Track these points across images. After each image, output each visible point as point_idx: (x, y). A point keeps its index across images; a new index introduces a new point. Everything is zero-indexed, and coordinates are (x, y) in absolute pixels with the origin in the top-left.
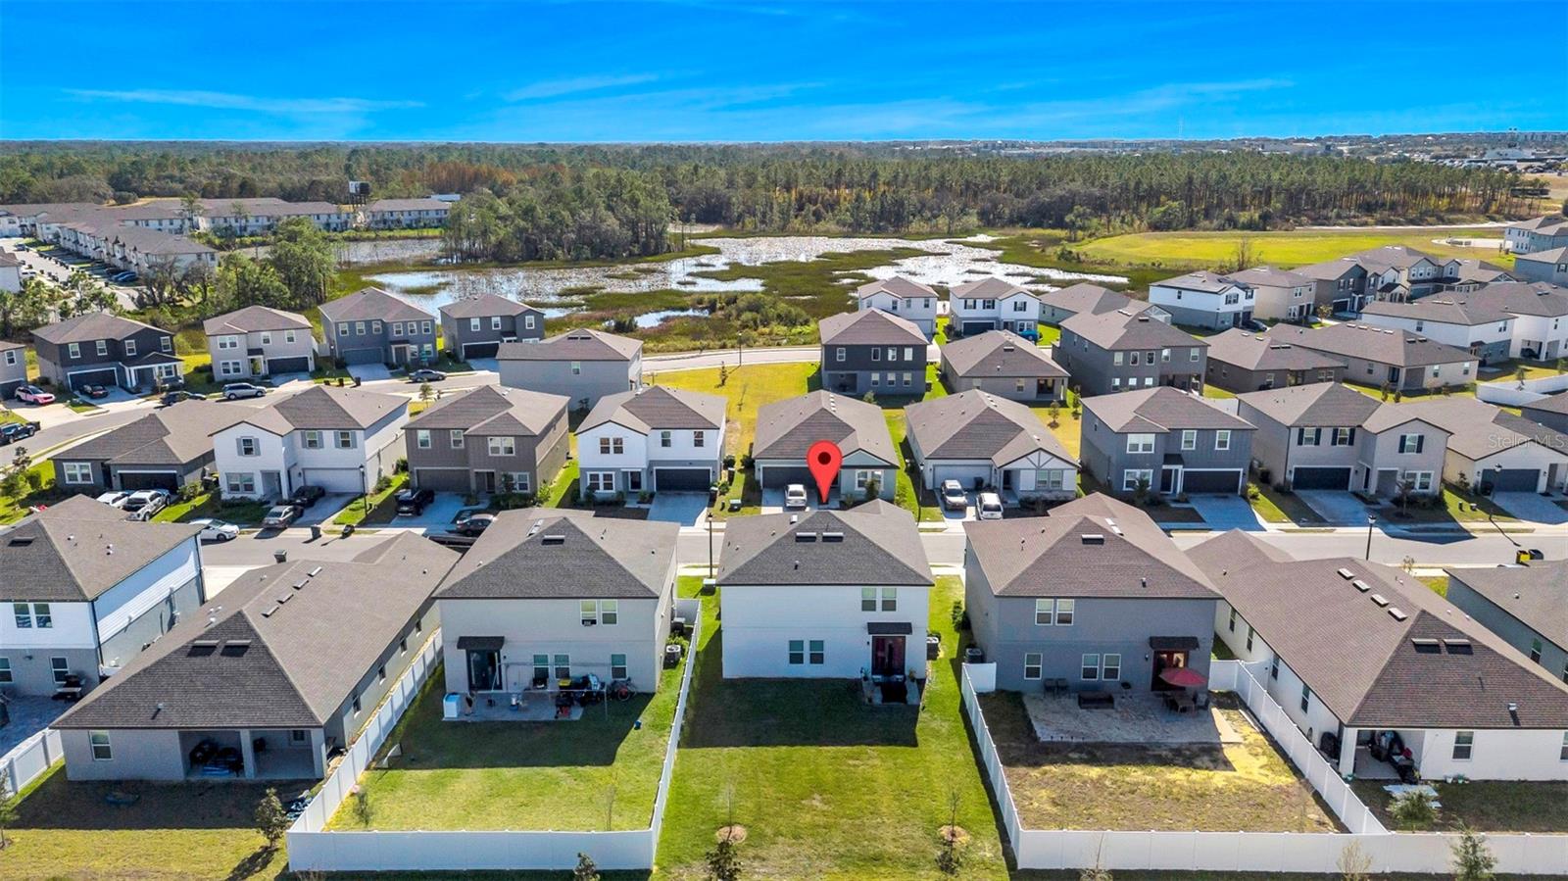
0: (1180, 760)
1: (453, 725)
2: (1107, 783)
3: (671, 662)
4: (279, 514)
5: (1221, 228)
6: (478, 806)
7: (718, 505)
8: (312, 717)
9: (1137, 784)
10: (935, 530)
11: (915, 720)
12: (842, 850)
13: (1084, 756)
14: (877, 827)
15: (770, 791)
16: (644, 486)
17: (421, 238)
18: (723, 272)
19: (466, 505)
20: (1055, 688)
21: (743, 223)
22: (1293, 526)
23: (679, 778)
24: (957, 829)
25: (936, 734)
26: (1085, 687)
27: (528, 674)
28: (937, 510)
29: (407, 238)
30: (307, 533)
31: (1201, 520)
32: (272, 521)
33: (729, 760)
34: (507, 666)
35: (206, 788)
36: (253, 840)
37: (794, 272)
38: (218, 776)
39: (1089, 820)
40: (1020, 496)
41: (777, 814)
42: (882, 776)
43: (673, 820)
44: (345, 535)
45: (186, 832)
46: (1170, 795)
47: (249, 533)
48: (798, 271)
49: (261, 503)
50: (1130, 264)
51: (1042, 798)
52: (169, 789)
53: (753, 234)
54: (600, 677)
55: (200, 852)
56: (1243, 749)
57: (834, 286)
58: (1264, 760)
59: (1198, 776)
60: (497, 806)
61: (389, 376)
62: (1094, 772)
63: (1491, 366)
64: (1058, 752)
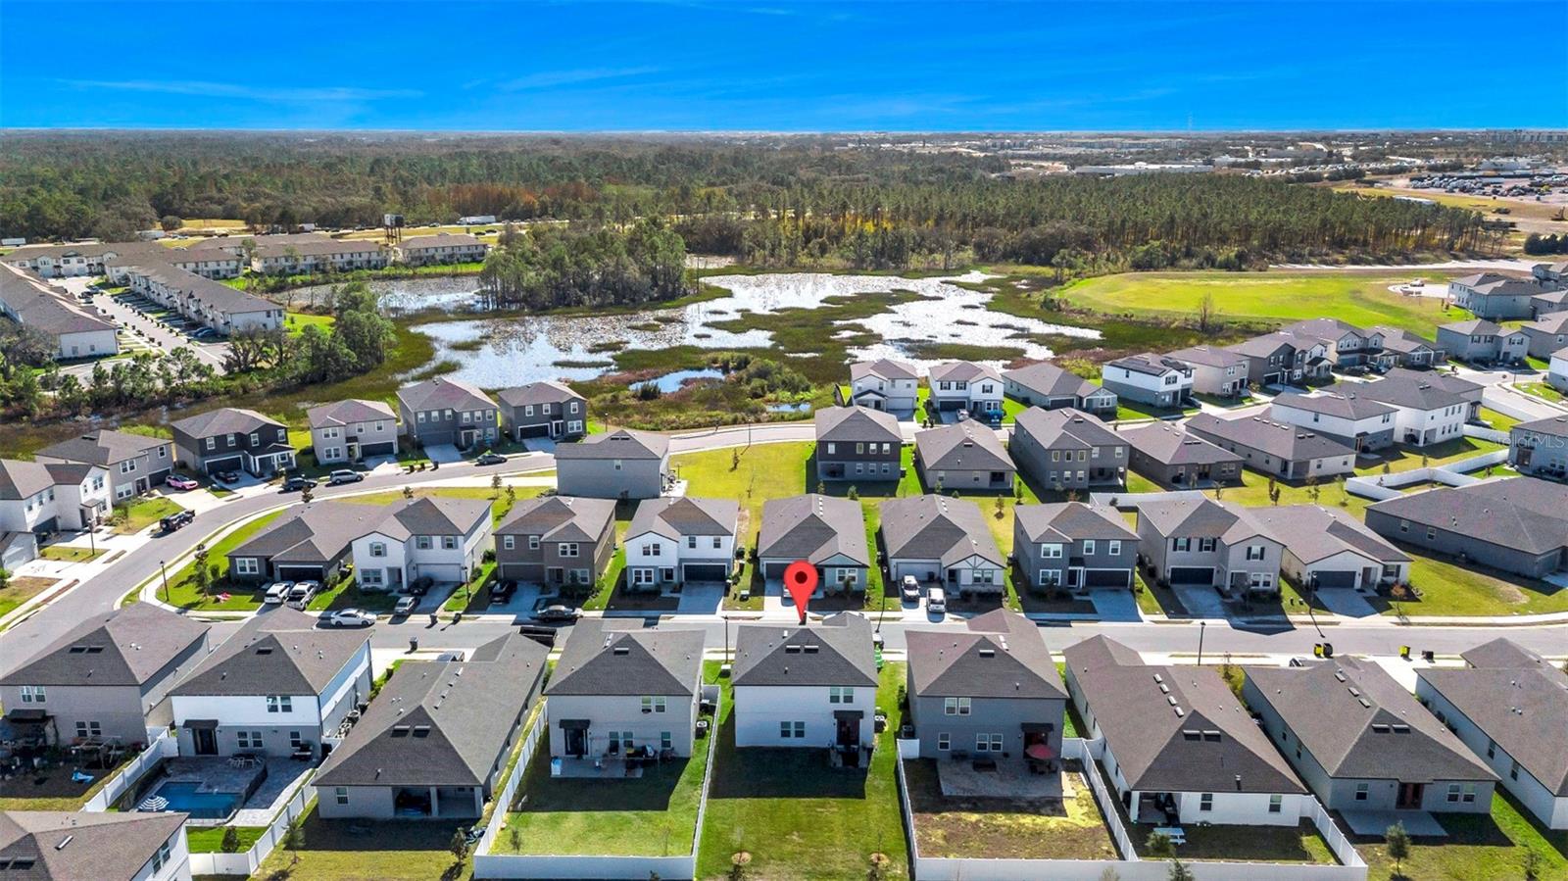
0: (1031, 810)
1: (559, 781)
2: (981, 825)
3: (701, 734)
4: (405, 605)
5: (1200, 267)
6: (580, 838)
7: (731, 595)
8: (475, 779)
9: (999, 826)
10: (894, 619)
11: (864, 779)
12: (809, 868)
13: (970, 806)
14: (832, 854)
15: (766, 830)
16: (675, 580)
17: (455, 276)
18: (734, 322)
19: (541, 594)
20: (959, 757)
21: (754, 256)
22: (1164, 617)
23: (708, 819)
24: (882, 855)
25: (876, 789)
26: (977, 756)
27: (605, 745)
28: (898, 600)
29: (442, 275)
30: (426, 619)
31: (1093, 611)
32: (400, 609)
33: (740, 807)
34: (592, 739)
35: (407, 823)
36: (448, 858)
37: (798, 322)
38: (414, 815)
39: (964, 850)
40: (962, 588)
41: (770, 845)
42: (838, 820)
43: (705, 849)
44: (455, 621)
45: (405, 853)
46: (1018, 834)
47: (384, 618)
48: (802, 322)
49: (386, 592)
50: (1105, 315)
51: (937, 836)
52: (386, 824)
53: (762, 270)
54: (653, 747)
55: (417, 866)
56: (1075, 801)
57: (834, 341)
58: (1086, 809)
59: (1040, 820)
60: (594, 837)
61: (459, 457)
62: (974, 817)
63: (1374, 452)
64: (953, 802)
